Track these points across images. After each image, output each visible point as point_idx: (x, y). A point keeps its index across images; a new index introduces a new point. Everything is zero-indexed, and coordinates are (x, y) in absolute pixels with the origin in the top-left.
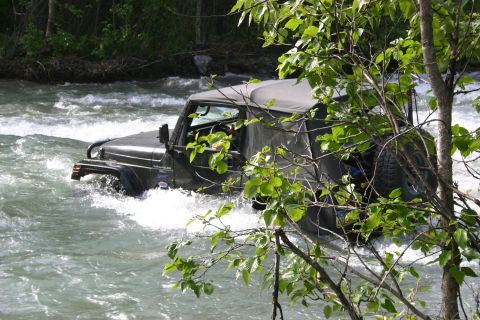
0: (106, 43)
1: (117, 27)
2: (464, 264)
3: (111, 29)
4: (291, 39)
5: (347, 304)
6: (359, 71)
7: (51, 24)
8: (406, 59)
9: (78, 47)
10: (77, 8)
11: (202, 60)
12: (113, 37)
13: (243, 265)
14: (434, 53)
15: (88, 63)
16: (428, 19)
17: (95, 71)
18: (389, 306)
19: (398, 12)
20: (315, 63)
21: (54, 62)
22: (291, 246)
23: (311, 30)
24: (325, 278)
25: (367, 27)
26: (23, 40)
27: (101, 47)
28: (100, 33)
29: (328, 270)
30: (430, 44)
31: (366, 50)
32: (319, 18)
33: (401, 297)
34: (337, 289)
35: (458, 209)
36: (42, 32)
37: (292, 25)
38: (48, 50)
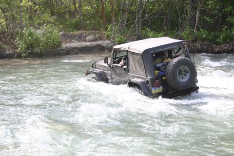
0: (224, 36)
1: (230, 28)
3: (227, 29)
7: (197, 26)
9: (210, 37)
10: (210, 18)
12: (227, 33)
15: (214, 46)
17: (217, 49)
21: (198, 44)
26: (183, 34)
27: (221, 37)
28: (221, 31)
36: (192, 30)
38: (195, 38)
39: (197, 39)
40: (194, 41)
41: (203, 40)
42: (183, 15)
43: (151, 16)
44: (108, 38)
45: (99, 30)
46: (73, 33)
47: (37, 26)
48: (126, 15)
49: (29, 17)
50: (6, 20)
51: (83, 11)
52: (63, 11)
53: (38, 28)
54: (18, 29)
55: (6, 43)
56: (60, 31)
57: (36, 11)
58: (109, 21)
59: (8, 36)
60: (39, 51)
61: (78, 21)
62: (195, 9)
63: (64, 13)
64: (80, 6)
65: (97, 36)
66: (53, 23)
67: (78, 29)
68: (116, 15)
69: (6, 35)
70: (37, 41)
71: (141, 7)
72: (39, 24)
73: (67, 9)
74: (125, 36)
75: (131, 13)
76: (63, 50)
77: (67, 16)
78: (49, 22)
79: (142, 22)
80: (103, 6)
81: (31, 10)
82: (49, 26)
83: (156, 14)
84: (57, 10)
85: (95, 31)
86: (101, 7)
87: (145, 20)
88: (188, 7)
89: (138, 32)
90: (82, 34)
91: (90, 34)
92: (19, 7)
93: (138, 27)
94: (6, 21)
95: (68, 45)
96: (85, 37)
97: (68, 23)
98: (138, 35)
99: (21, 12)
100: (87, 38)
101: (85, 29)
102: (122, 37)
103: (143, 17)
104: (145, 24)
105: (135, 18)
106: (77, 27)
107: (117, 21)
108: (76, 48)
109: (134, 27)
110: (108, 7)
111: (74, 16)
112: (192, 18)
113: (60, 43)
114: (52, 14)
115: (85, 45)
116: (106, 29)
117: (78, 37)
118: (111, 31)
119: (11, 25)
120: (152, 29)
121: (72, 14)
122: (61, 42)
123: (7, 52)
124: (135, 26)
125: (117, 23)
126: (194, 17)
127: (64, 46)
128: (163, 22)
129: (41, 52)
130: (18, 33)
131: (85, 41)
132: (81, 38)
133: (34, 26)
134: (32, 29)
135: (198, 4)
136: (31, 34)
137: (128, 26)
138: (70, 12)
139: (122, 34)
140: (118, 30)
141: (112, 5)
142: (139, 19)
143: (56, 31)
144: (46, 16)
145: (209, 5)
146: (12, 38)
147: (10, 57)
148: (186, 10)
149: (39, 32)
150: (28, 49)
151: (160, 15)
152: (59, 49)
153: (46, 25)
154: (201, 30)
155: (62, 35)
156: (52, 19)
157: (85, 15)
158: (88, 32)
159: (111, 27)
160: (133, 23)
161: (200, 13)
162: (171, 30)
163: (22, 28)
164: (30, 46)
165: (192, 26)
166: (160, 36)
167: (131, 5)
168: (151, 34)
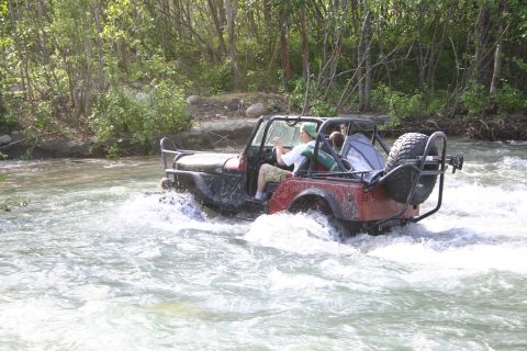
39: (496, 108)
40: (491, 113)
41: (511, 110)
42: (464, 56)
43: (390, 57)
44: (296, 108)
45: (276, 91)
46: (217, 98)
47: (136, 84)
48: (336, 57)
49: (120, 65)
50: (70, 71)
51: (238, 49)
52: (195, 49)
53: (139, 88)
54: (95, 91)
55: (69, 122)
56: (187, 94)
57: (134, 50)
58: (296, 70)
59: (73, 106)
60: (143, 139)
61: (229, 71)
62: (493, 40)
63: (198, 54)
64: (232, 38)
65: (272, 103)
66: (173, 77)
67: (228, 90)
68: (312, 57)
69: (69, 104)
70: (138, 117)
71: (369, 38)
72: (141, 79)
73: (204, 45)
74: (334, 104)
75: (348, 51)
76: (196, 137)
77: (203, 61)
78: (163, 76)
79: (372, 72)
80: (283, 38)
81: (122, 48)
82: (162, 83)
83: (402, 53)
84: (181, 48)
85: (267, 92)
86: (279, 39)
87: (378, 67)
88: (476, 38)
89: (363, 94)
90: (237, 101)
91: (255, 101)
92: (96, 42)
93: (363, 81)
94: (69, 73)
95: (206, 125)
96: (245, 106)
97: (206, 76)
98: (364, 100)
99: (102, 53)
100: (250, 109)
101: (244, 89)
102: (327, 106)
103: (374, 60)
104: (378, 77)
105: (356, 63)
106: (226, 84)
107: (315, 70)
108: (223, 132)
109: (353, 84)
110: (294, 37)
111: (219, 60)
112: (484, 62)
113: (188, 121)
114: (170, 56)
115: (243, 126)
116: (290, 89)
117: (229, 106)
118: (303, 92)
119: (80, 83)
120: (395, 88)
121: (215, 56)
122: (191, 118)
123: (73, 143)
124: (356, 80)
125: (317, 75)
126: (489, 60)
127: (197, 126)
128: (418, 72)
129: (147, 141)
130: (94, 99)
131: (245, 116)
132: (234, 109)
134: (127, 92)
135: (497, 28)
136: (123, 103)
137: (341, 81)
138: (210, 52)
139: (326, 99)
140: (318, 90)
141: (303, 34)
142: (364, 64)
144: (158, 61)
145: (522, 32)
146: (82, 110)
147: (78, 154)
148: (472, 43)
149: (141, 98)
150: (118, 136)
151: (412, 55)
152: (186, 134)
153: (158, 83)
154: (506, 87)
155: (193, 103)
156: (170, 68)
157: (243, 58)
158: (252, 95)
159: (303, 84)
160: (351, 74)
161: (503, 50)
162: (436, 89)
163: (104, 89)
164: (123, 129)
165: (485, 78)
166: (413, 102)
167: (347, 33)
168: (393, 98)
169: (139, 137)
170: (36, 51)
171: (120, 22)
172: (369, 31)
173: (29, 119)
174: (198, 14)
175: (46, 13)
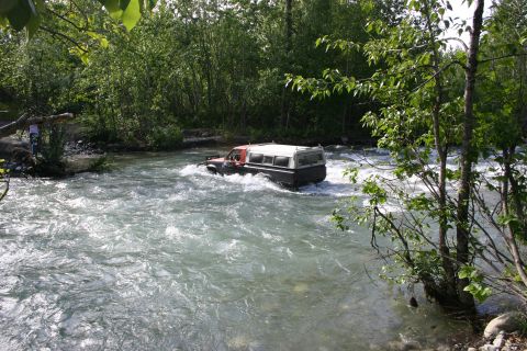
2: (449, 223)
4: (383, 133)
5: (401, 237)
6: (410, 147)
8: (427, 142)
11: (345, 139)
13: (361, 220)
14: (439, 140)
16: (437, 128)
18: (417, 238)
19: (426, 124)
20: (392, 143)
22: (381, 214)
23: (390, 130)
24: (393, 226)
25: (413, 129)
26: (278, 130)
29: (394, 222)
30: (438, 137)
31: (412, 138)
32: (394, 125)
33: (422, 234)
34: (398, 231)
35: (447, 203)
37: (383, 128)
44: (219, 134)
45: (212, 128)
46: (192, 130)
48: (233, 116)
49: (157, 119)
51: (199, 113)
52: (184, 113)
53: (164, 127)
54: (148, 128)
55: (139, 139)
56: (181, 129)
57: (162, 114)
58: (220, 121)
61: (196, 121)
63: (185, 115)
64: (197, 110)
65: (211, 132)
66: (176, 123)
67: (196, 128)
69: (140, 132)
70: (164, 137)
72: (165, 124)
73: (187, 112)
75: (236, 114)
76: (184, 144)
77: (187, 117)
78: (173, 122)
79: (246, 122)
81: (158, 113)
82: (172, 125)
85: (209, 129)
88: (281, 111)
90: (199, 131)
92: (149, 111)
94: (139, 122)
95: (188, 140)
96: (201, 134)
97: (188, 123)
100: (203, 134)
101: (201, 127)
104: (248, 123)
106: (195, 125)
108: (194, 142)
110: (219, 109)
114: (176, 115)
115: (201, 140)
116: (217, 127)
117: (196, 133)
118: (222, 129)
119: (144, 125)
120: (254, 127)
122: (183, 137)
125: (226, 123)
127: (185, 140)
129: (167, 146)
130: (148, 131)
131: (201, 137)
132: (198, 135)
133: (161, 125)
134: (160, 128)
136: (159, 132)
137: (235, 125)
138: (189, 114)
140: (227, 128)
141: (223, 108)
143: (178, 128)
144: (171, 118)
146: (144, 135)
147: (143, 150)
149: (165, 131)
150: (157, 144)
152: (181, 143)
155: (183, 132)
156: (175, 120)
157: (201, 117)
158: (204, 130)
159: (222, 126)
161: (292, 115)
163: (152, 127)
164: (158, 141)
165: (285, 125)
166: (260, 132)
167: (237, 108)
168: (253, 131)
169: (164, 144)
170: (128, 114)
171: (158, 104)
172: (245, 109)
173: (126, 139)
174: (185, 101)
175: (131, 100)
